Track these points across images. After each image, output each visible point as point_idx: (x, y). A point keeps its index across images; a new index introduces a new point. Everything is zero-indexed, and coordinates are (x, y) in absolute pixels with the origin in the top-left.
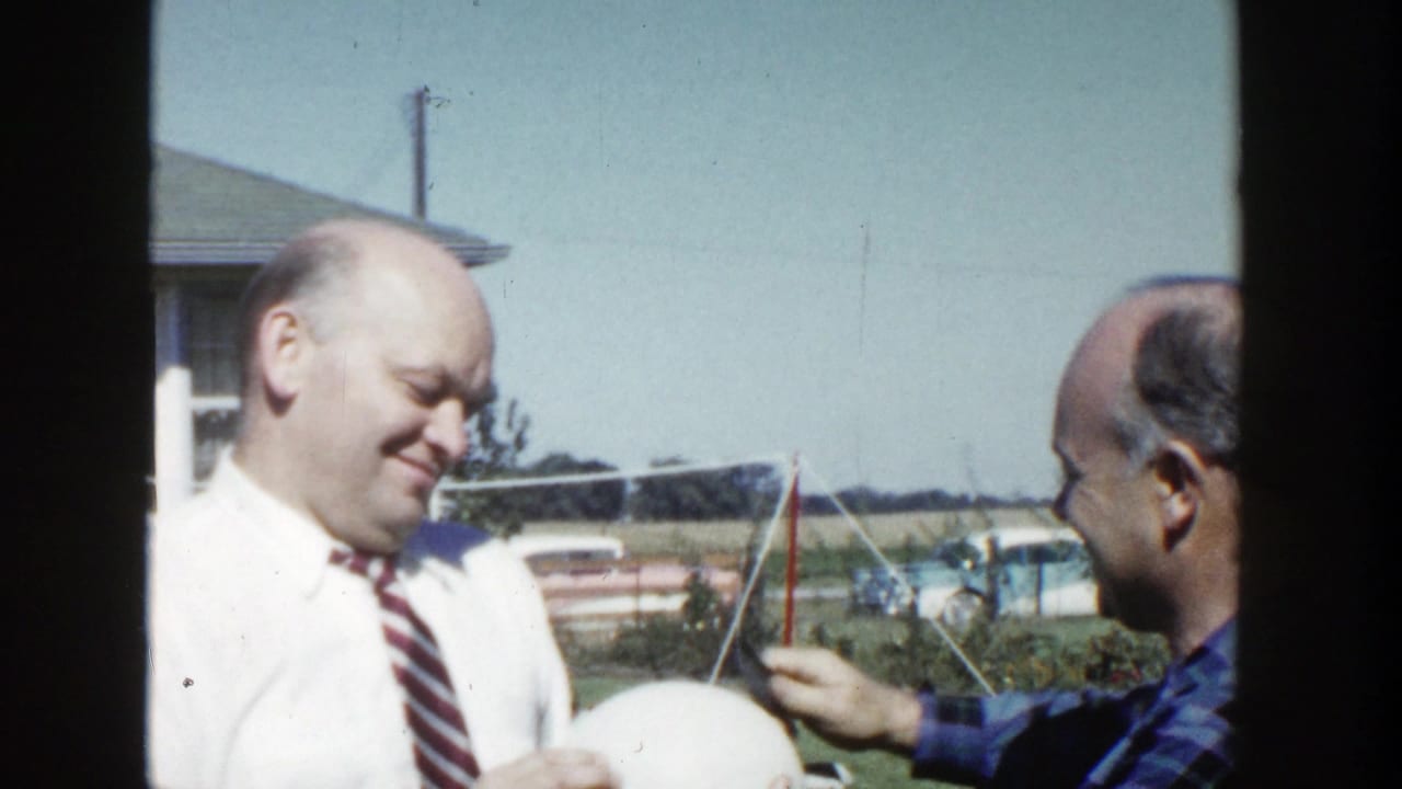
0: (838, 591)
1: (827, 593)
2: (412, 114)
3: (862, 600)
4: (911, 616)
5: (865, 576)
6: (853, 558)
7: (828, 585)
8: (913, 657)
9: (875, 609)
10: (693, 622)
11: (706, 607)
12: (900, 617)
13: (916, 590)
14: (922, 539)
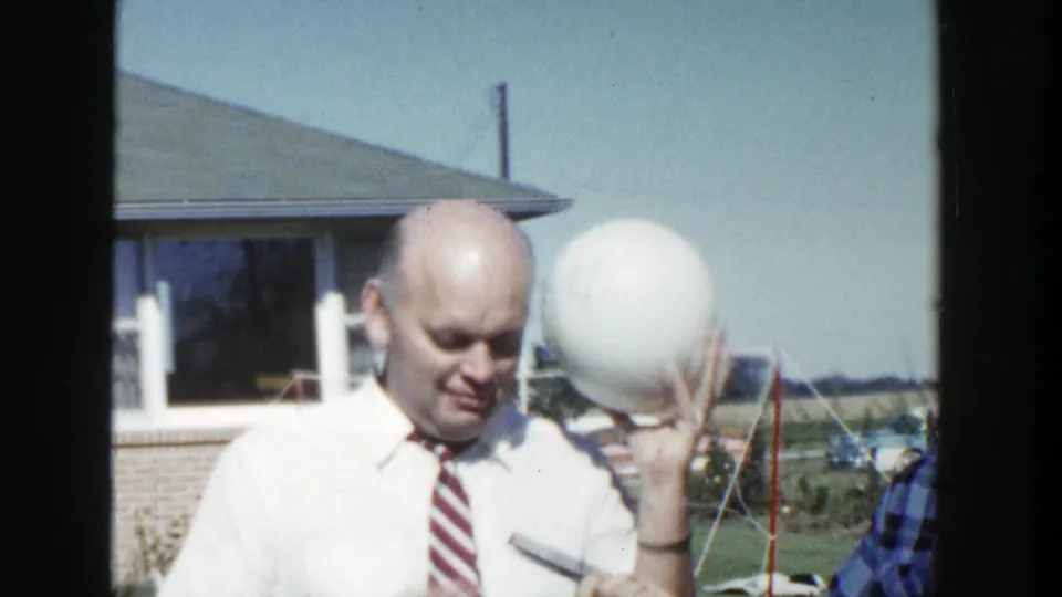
0: (816, 453)
1: (810, 454)
2: (497, 101)
3: (836, 459)
4: (870, 470)
5: (836, 441)
6: (829, 428)
7: (811, 448)
8: (872, 499)
9: (844, 465)
10: (711, 477)
11: (723, 465)
12: (862, 471)
13: (873, 452)
14: (877, 414)
